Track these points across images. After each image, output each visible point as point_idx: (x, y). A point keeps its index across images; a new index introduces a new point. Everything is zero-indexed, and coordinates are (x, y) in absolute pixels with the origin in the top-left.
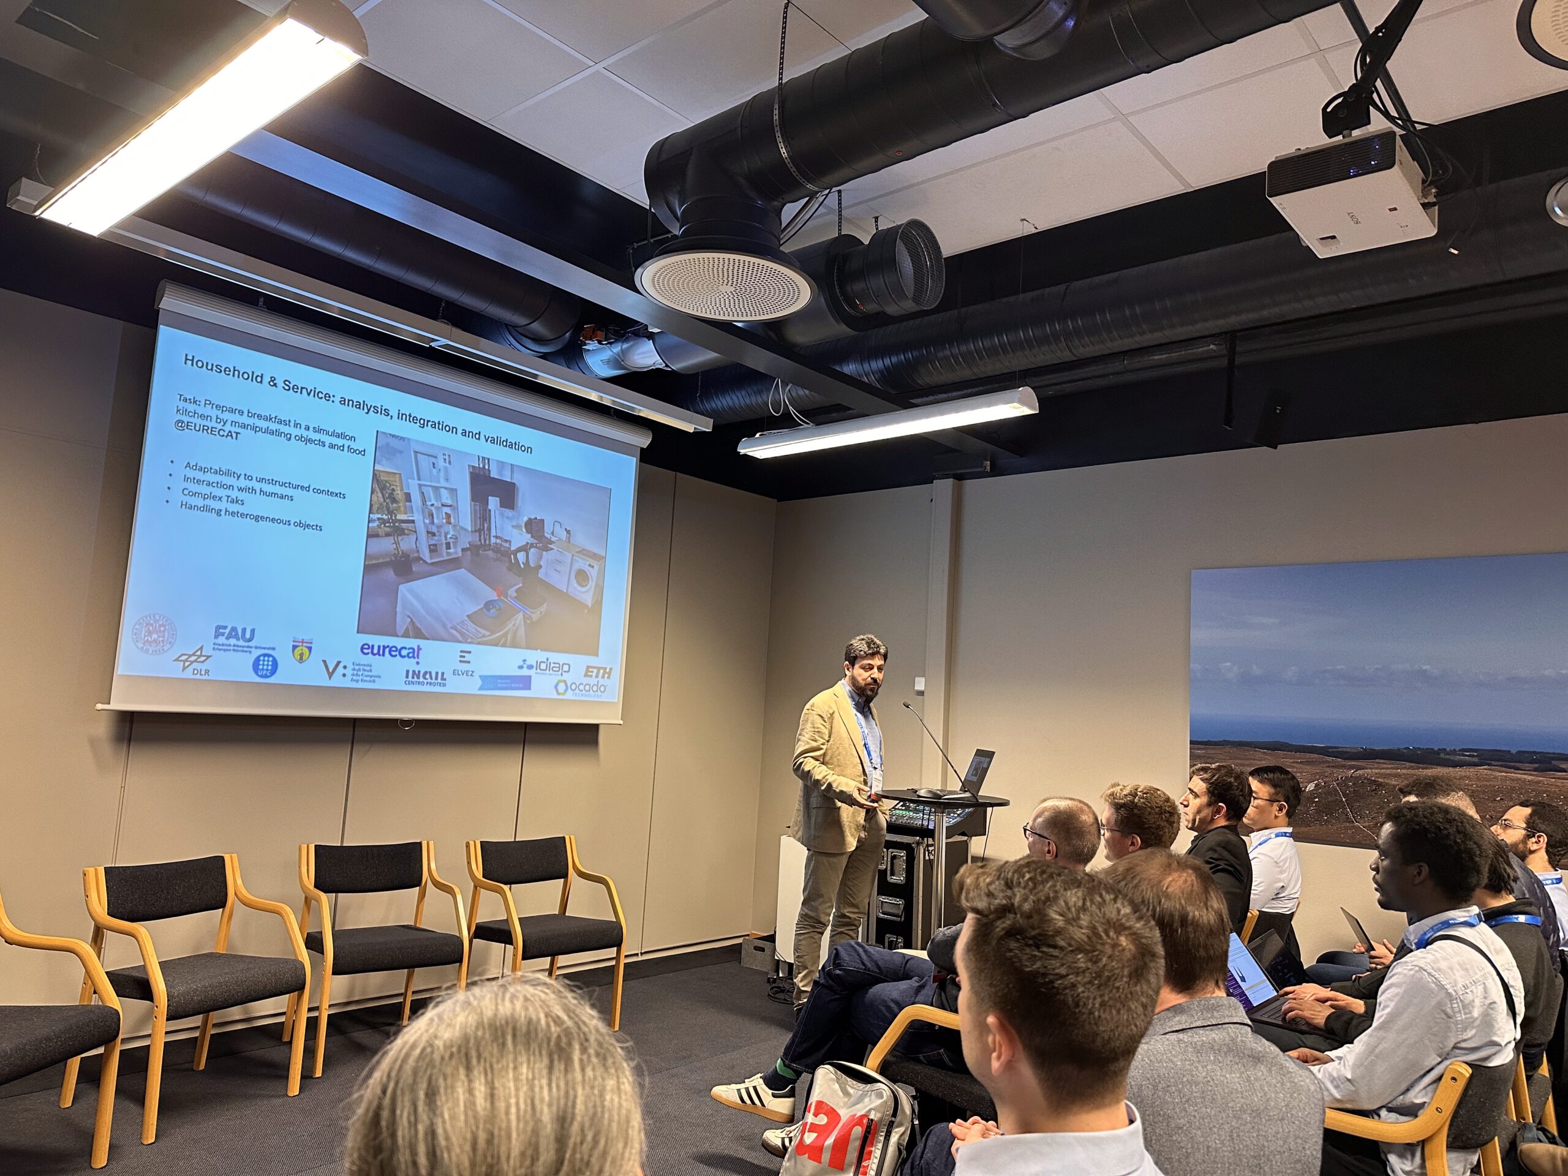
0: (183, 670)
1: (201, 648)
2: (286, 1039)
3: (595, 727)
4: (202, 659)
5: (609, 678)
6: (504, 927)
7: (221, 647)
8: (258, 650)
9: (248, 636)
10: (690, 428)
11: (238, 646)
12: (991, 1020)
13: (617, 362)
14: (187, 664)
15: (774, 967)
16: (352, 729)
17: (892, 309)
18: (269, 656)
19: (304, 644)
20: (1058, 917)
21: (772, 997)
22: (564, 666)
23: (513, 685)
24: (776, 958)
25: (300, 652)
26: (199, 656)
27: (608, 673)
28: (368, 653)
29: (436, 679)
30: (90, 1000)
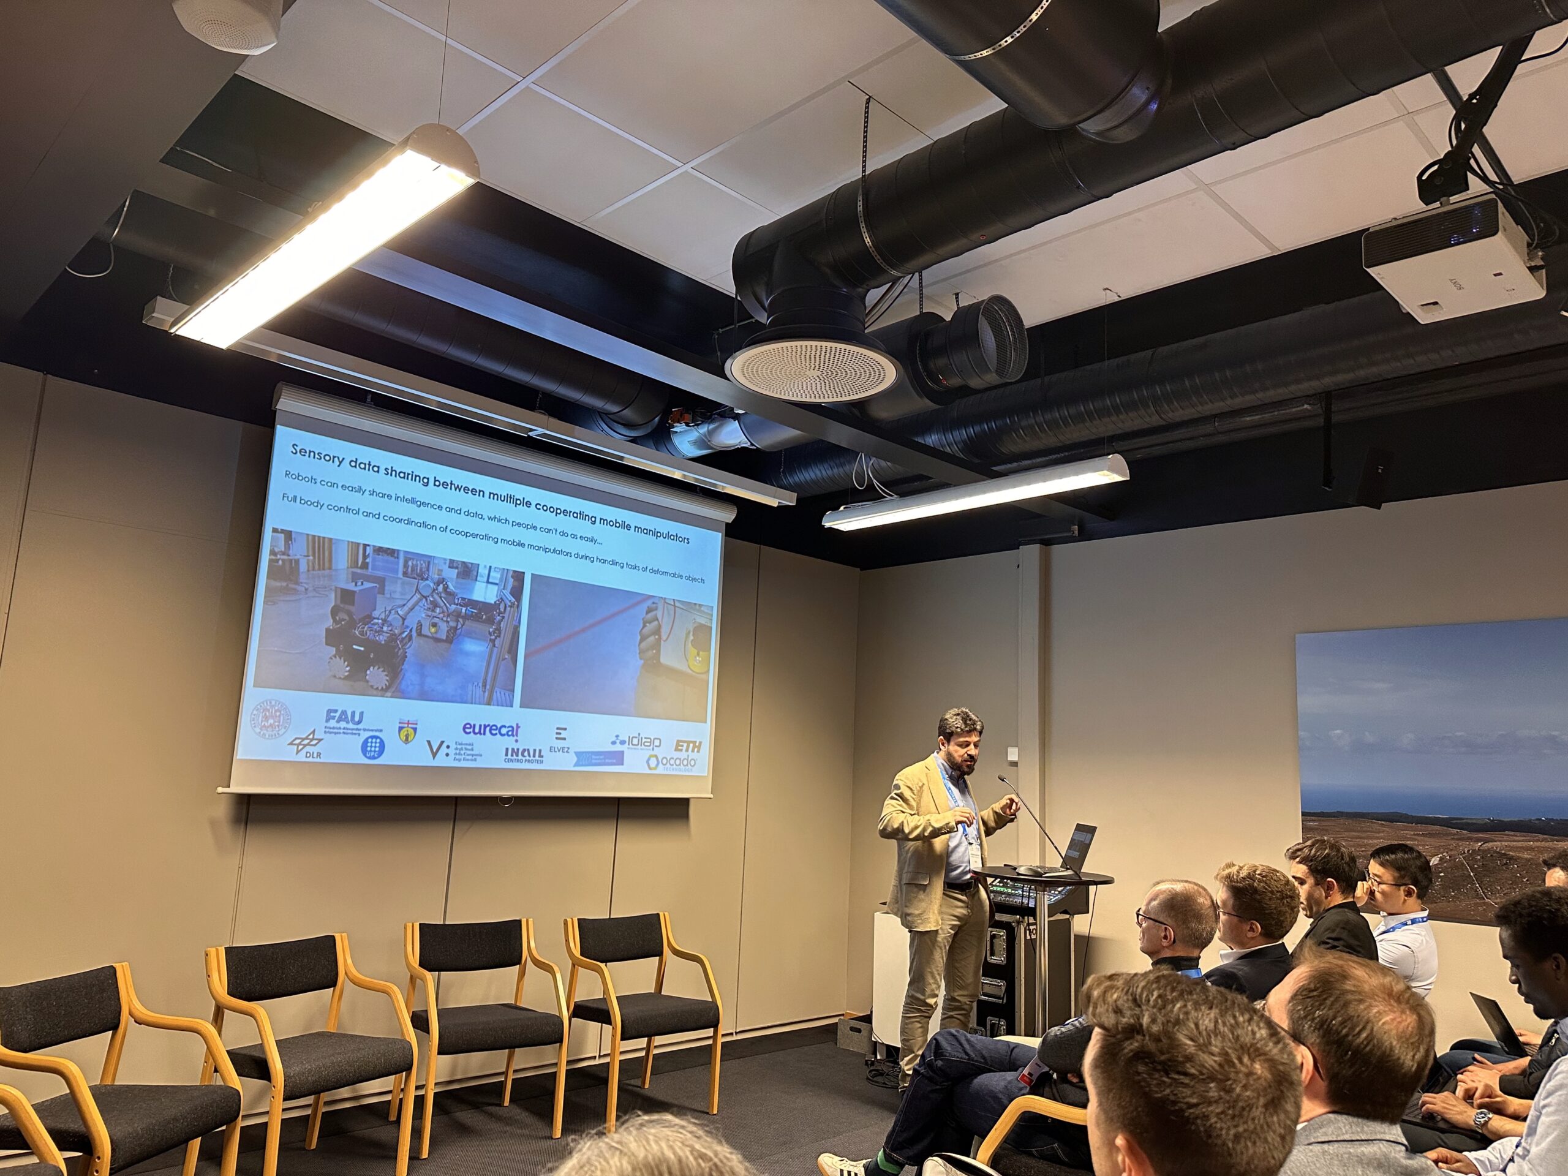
0: (297, 754)
1: (314, 732)
2: (393, 1118)
3: (686, 802)
4: (314, 742)
5: (698, 751)
6: (601, 1006)
7: (332, 730)
8: (366, 732)
9: (357, 719)
10: (774, 503)
11: (348, 729)
12: (1120, 1141)
13: (701, 443)
14: (300, 747)
15: (871, 1049)
16: (454, 807)
17: (975, 383)
18: (377, 737)
19: (410, 726)
20: (1189, 1042)
21: (870, 1080)
22: (656, 741)
23: (607, 761)
24: (873, 1039)
25: (406, 733)
26: (312, 740)
27: (698, 747)
28: (470, 733)
29: (534, 756)
30: (210, 1079)
